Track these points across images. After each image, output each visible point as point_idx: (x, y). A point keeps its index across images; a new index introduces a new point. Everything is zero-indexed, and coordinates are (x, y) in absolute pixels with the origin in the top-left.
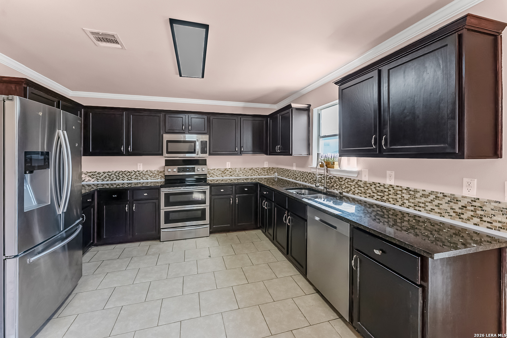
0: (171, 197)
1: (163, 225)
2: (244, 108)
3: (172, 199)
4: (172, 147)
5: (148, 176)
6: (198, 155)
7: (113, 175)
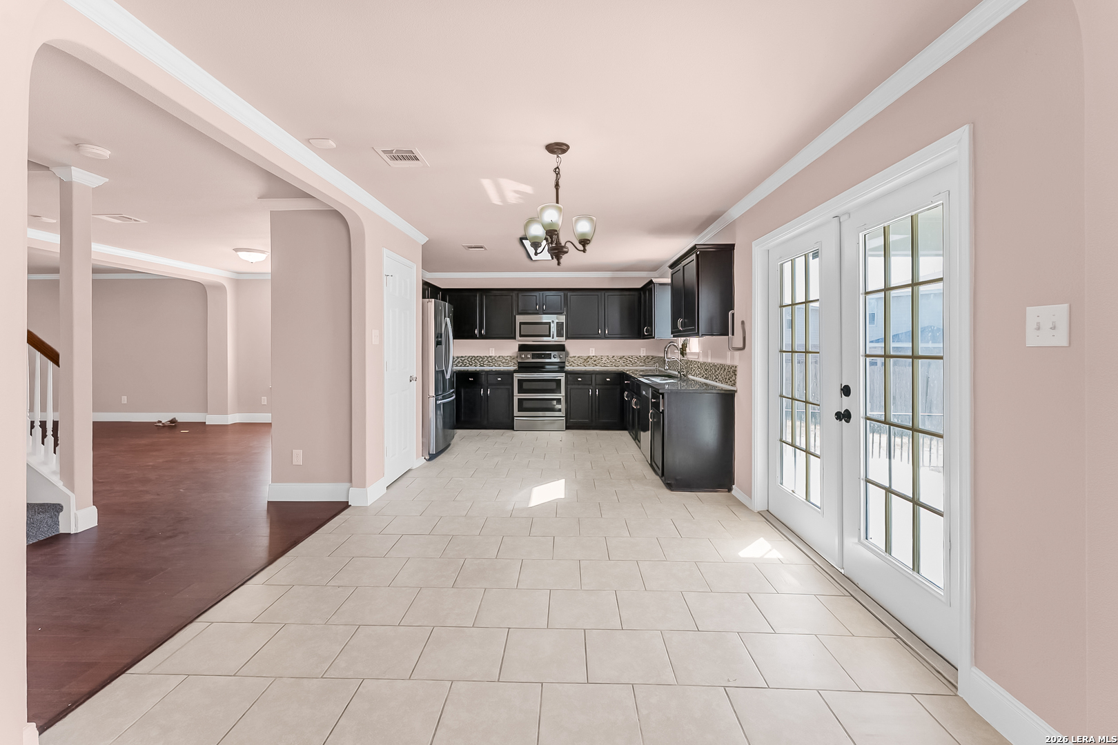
0: (525, 384)
1: (516, 413)
2: (612, 279)
3: (525, 386)
4: (525, 329)
5: (500, 363)
6: (554, 340)
7: (466, 361)
